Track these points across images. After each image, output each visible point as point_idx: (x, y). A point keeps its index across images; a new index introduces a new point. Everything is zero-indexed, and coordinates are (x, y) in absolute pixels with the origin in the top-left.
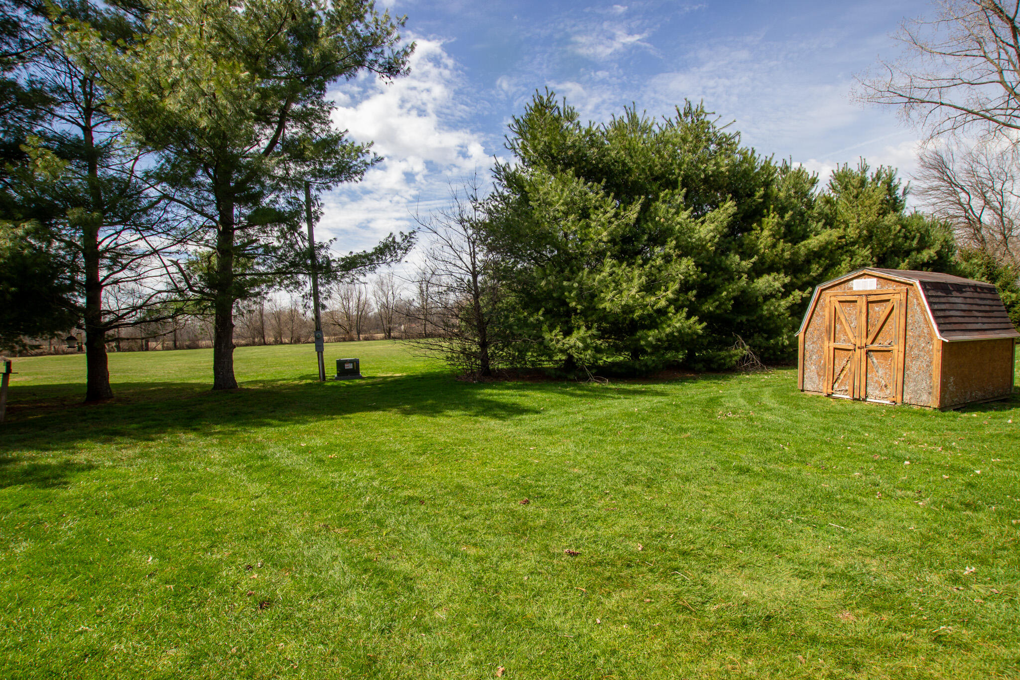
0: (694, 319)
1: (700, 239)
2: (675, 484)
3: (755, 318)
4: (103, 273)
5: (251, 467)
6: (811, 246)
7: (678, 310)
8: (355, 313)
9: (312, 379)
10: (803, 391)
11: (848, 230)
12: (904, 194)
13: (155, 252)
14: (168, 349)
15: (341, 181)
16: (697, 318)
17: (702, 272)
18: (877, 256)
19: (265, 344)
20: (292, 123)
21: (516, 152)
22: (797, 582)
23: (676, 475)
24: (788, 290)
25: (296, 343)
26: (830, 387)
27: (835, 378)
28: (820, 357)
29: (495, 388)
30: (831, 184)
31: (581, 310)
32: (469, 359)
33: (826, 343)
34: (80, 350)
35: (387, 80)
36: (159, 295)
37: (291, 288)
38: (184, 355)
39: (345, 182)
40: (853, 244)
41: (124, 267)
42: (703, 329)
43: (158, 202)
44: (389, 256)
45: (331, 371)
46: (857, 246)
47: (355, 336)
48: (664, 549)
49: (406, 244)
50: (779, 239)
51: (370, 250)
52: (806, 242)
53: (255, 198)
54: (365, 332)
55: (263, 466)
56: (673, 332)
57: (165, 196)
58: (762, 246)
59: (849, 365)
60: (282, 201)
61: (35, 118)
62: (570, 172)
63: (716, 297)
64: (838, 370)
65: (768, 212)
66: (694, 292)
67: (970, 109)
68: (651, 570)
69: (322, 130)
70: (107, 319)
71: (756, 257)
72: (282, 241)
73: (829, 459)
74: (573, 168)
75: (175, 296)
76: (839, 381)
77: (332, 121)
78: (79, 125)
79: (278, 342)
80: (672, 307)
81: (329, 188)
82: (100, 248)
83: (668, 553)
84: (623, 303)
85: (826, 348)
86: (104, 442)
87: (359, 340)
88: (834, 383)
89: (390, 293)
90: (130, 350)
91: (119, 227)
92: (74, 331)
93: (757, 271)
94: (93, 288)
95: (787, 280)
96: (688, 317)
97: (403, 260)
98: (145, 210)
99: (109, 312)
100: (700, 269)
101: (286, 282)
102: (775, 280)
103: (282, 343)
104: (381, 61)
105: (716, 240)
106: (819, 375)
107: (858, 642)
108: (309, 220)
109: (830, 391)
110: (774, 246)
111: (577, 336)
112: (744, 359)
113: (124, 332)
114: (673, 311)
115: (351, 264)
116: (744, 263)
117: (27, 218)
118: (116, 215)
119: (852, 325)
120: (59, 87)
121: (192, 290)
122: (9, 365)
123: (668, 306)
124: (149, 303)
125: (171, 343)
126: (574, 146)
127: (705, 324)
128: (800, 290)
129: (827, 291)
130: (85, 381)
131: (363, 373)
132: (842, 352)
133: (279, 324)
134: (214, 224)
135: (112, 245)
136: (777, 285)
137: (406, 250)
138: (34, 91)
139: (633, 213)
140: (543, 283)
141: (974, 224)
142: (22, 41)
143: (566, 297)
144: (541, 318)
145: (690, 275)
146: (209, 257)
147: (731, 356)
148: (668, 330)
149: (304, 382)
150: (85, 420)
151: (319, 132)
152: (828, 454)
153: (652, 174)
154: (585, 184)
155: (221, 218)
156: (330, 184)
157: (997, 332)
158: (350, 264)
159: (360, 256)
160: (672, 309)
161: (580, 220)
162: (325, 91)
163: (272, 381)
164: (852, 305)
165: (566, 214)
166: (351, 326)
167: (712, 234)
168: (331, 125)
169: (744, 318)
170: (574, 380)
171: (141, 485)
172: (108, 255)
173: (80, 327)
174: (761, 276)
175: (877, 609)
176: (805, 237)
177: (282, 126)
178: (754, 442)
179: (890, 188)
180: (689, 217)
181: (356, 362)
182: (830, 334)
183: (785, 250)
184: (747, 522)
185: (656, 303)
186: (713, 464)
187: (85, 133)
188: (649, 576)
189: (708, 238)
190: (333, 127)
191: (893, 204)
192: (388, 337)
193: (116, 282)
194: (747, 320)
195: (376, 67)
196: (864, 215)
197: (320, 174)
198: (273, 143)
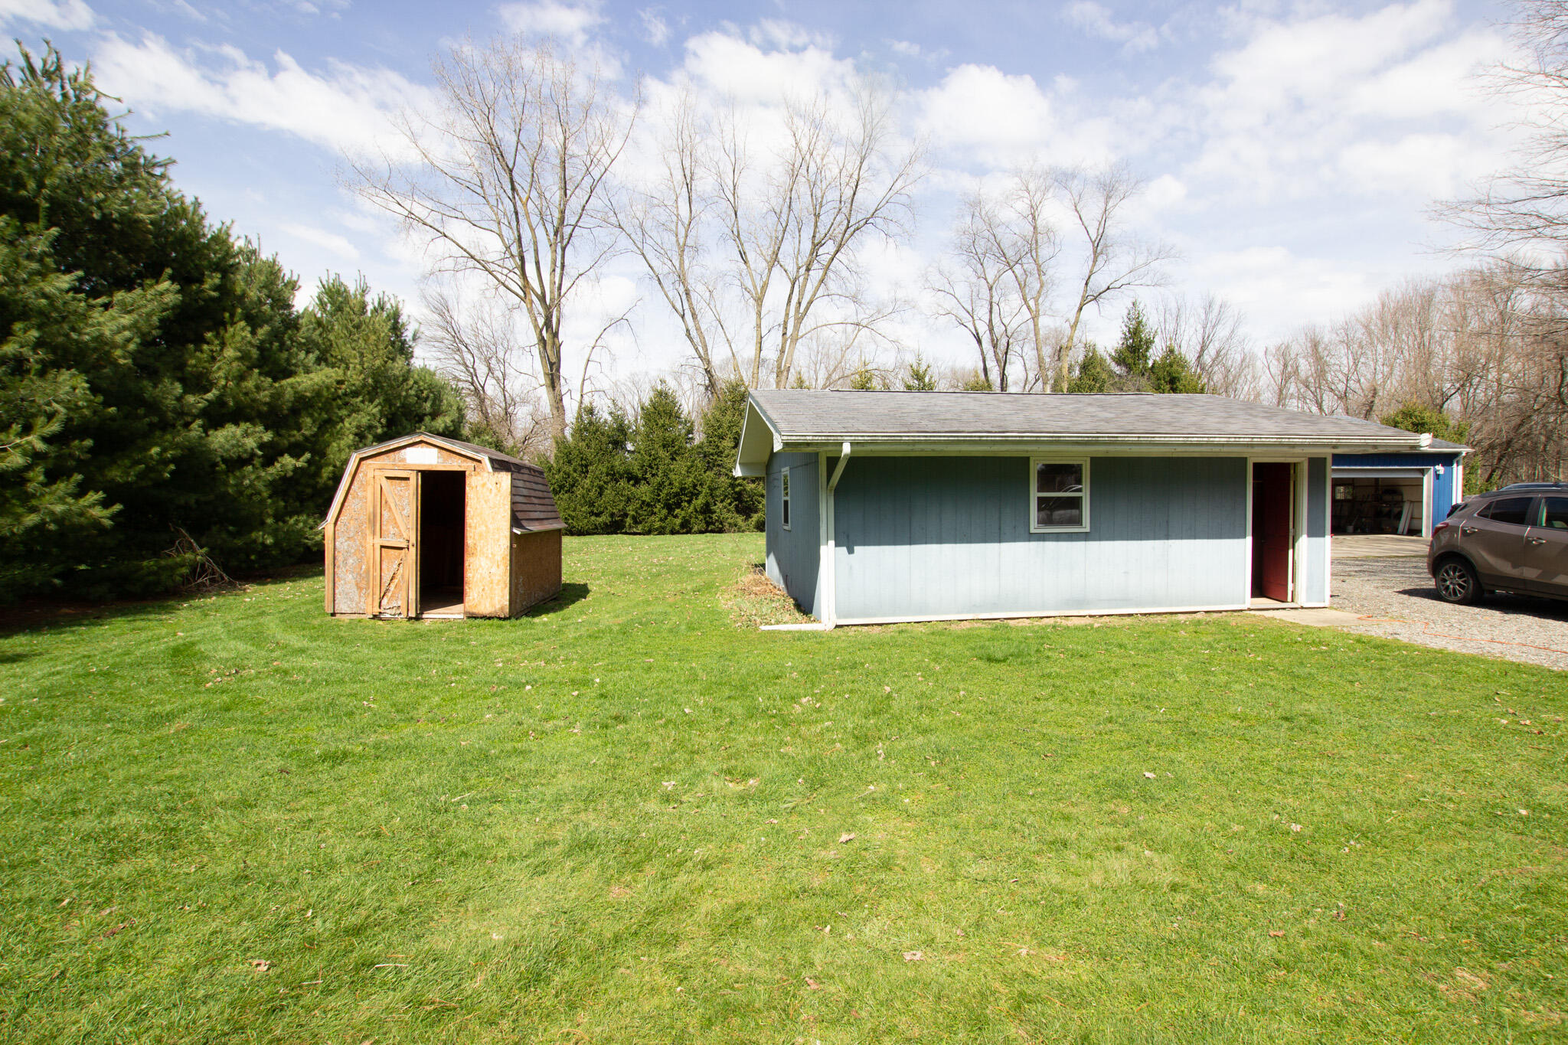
0: (93, 497)
1: (99, 339)
2: (228, 823)
3: (212, 497)
6: (300, 388)
7: (52, 477)
10: (333, 614)
11: (349, 373)
12: (415, 338)
16: (101, 495)
17: (107, 404)
18: (386, 416)
22: (540, 882)
23: (223, 804)
24: (270, 454)
26: (377, 604)
27: (383, 590)
28: (360, 561)
30: (320, 300)
33: (370, 538)
40: (355, 394)
42: (112, 518)
46: (360, 398)
48: (311, 944)
50: (250, 368)
52: (290, 380)
56: (43, 523)
58: (221, 374)
59: (401, 571)
63: (137, 456)
64: (386, 579)
65: (232, 316)
66: (89, 443)
67: (473, 254)
68: (328, 992)
71: (214, 391)
73: (439, 706)
76: (389, 594)
80: (40, 469)
83: (327, 947)
85: (369, 547)
88: (381, 598)
93: (216, 416)
95: (267, 437)
96: (81, 491)
100: (100, 398)
102: (246, 434)
105: (132, 347)
106: (359, 588)
107: (654, 913)
109: (376, 611)
110: (241, 377)
112: (198, 570)
114: (42, 478)
116: (191, 399)
119: (405, 512)
123: (28, 468)
127: (118, 507)
128: (292, 456)
129: (369, 461)
132: (392, 551)
136: (250, 443)
141: (478, 393)
145: (78, 408)
147: (172, 568)
148: (31, 519)
152: (436, 699)
157: (545, 522)
160: (38, 475)
164: (403, 483)
167: (127, 334)
169: (192, 499)
174: (222, 426)
175: (638, 867)
176: (291, 374)
178: (318, 708)
179: (396, 328)
180: (76, 290)
182: (374, 525)
183: (259, 387)
184: (408, 834)
186: (280, 763)
188: (333, 1002)
189: (119, 339)
191: (403, 350)
194: (197, 502)
196: (370, 356)
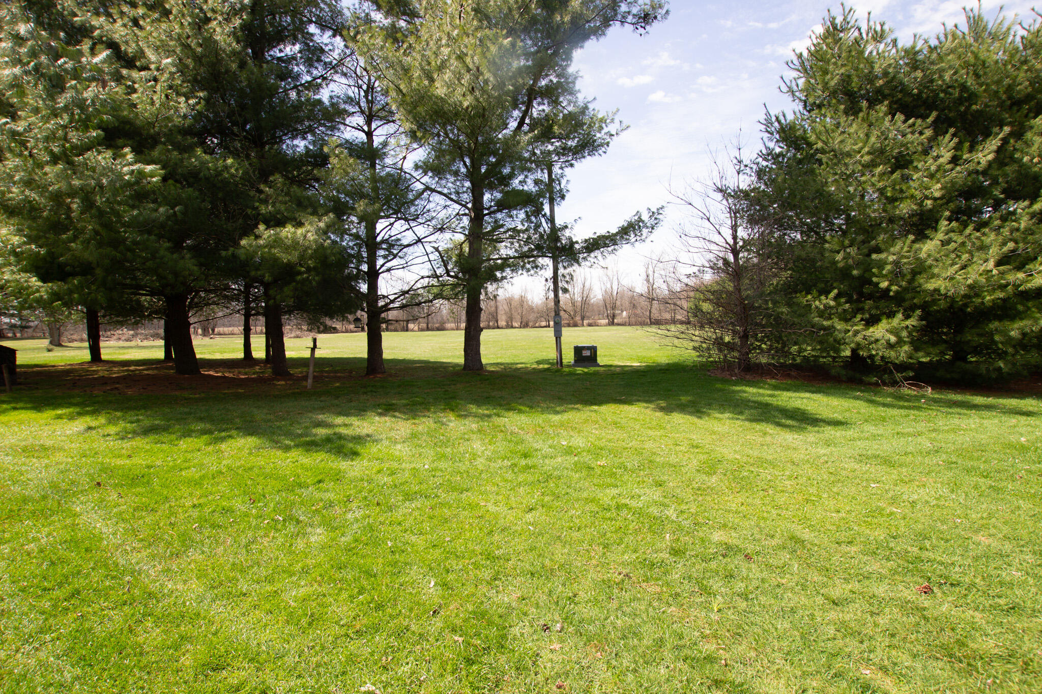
4: (380, 262)
5: (515, 465)
8: (580, 299)
9: (550, 363)
13: (419, 240)
14: (422, 330)
15: (584, 157)
19: (498, 327)
20: (539, 100)
21: (793, 95)
25: (524, 327)
29: (760, 388)
31: (897, 292)
32: (720, 350)
34: (363, 330)
35: (641, 30)
36: (422, 280)
37: (532, 272)
38: (435, 336)
39: (589, 158)
41: (395, 256)
43: (423, 193)
44: (632, 236)
45: (569, 357)
47: (580, 322)
49: (653, 222)
51: (614, 230)
53: (505, 180)
54: (589, 318)
55: (528, 467)
57: (427, 188)
60: (530, 181)
61: (333, 128)
62: (883, 108)
69: (570, 102)
70: (381, 303)
72: (526, 225)
74: (886, 103)
75: (434, 282)
77: (579, 91)
78: (363, 131)
79: (509, 326)
81: (572, 165)
82: (379, 239)
84: (970, 281)
86: (380, 414)
87: (583, 325)
89: (615, 278)
90: (396, 330)
91: (392, 220)
92: (359, 313)
94: (373, 276)
97: (648, 240)
98: (412, 202)
99: (384, 297)
101: (528, 266)
103: (512, 327)
104: (635, 10)
108: (552, 201)
111: (888, 327)
113: (392, 315)
115: (595, 245)
117: (326, 214)
118: (389, 207)
120: (349, 98)
121: (449, 275)
122: (315, 341)
124: (415, 288)
125: (425, 325)
126: (886, 74)
130: (365, 356)
131: (601, 360)
133: (510, 309)
134: (467, 211)
135: (387, 237)
137: (653, 228)
138: (333, 105)
139: (985, 155)
140: (839, 257)
142: (325, 63)
143: (874, 275)
144: (832, 303)
146: (461, 245)
149: (541, 366)
150: (365, 393)
151: (567, 106)
153: (1009, 98)
154: (905, 122)
155: (474, 205)
156: (573, 162)
158: (593, 245)
159: (603, 236)
161: (892, 172)
162: (571, 61)
163: (512, 364)
165: (872, 165)
166: (575, 312)
168: (579, 95)
170: (876, 384)
171: (415, 472)
172: (384, 246)
173: (363, 310)
177: (529, 105)
181: (593, 349)
185: (1023, 282)
187: (367, 138)
190: (580, 97)
192: (612, 323)
193: (389, 270)
195: (630, 19)
197: (564, 151)
198: (521, 123)
